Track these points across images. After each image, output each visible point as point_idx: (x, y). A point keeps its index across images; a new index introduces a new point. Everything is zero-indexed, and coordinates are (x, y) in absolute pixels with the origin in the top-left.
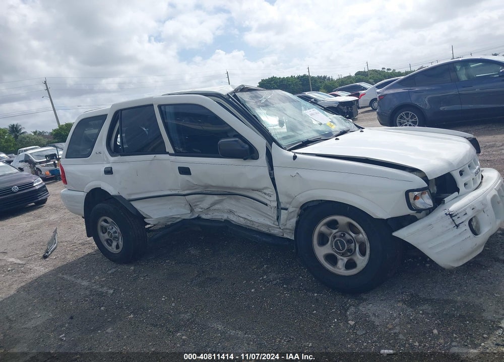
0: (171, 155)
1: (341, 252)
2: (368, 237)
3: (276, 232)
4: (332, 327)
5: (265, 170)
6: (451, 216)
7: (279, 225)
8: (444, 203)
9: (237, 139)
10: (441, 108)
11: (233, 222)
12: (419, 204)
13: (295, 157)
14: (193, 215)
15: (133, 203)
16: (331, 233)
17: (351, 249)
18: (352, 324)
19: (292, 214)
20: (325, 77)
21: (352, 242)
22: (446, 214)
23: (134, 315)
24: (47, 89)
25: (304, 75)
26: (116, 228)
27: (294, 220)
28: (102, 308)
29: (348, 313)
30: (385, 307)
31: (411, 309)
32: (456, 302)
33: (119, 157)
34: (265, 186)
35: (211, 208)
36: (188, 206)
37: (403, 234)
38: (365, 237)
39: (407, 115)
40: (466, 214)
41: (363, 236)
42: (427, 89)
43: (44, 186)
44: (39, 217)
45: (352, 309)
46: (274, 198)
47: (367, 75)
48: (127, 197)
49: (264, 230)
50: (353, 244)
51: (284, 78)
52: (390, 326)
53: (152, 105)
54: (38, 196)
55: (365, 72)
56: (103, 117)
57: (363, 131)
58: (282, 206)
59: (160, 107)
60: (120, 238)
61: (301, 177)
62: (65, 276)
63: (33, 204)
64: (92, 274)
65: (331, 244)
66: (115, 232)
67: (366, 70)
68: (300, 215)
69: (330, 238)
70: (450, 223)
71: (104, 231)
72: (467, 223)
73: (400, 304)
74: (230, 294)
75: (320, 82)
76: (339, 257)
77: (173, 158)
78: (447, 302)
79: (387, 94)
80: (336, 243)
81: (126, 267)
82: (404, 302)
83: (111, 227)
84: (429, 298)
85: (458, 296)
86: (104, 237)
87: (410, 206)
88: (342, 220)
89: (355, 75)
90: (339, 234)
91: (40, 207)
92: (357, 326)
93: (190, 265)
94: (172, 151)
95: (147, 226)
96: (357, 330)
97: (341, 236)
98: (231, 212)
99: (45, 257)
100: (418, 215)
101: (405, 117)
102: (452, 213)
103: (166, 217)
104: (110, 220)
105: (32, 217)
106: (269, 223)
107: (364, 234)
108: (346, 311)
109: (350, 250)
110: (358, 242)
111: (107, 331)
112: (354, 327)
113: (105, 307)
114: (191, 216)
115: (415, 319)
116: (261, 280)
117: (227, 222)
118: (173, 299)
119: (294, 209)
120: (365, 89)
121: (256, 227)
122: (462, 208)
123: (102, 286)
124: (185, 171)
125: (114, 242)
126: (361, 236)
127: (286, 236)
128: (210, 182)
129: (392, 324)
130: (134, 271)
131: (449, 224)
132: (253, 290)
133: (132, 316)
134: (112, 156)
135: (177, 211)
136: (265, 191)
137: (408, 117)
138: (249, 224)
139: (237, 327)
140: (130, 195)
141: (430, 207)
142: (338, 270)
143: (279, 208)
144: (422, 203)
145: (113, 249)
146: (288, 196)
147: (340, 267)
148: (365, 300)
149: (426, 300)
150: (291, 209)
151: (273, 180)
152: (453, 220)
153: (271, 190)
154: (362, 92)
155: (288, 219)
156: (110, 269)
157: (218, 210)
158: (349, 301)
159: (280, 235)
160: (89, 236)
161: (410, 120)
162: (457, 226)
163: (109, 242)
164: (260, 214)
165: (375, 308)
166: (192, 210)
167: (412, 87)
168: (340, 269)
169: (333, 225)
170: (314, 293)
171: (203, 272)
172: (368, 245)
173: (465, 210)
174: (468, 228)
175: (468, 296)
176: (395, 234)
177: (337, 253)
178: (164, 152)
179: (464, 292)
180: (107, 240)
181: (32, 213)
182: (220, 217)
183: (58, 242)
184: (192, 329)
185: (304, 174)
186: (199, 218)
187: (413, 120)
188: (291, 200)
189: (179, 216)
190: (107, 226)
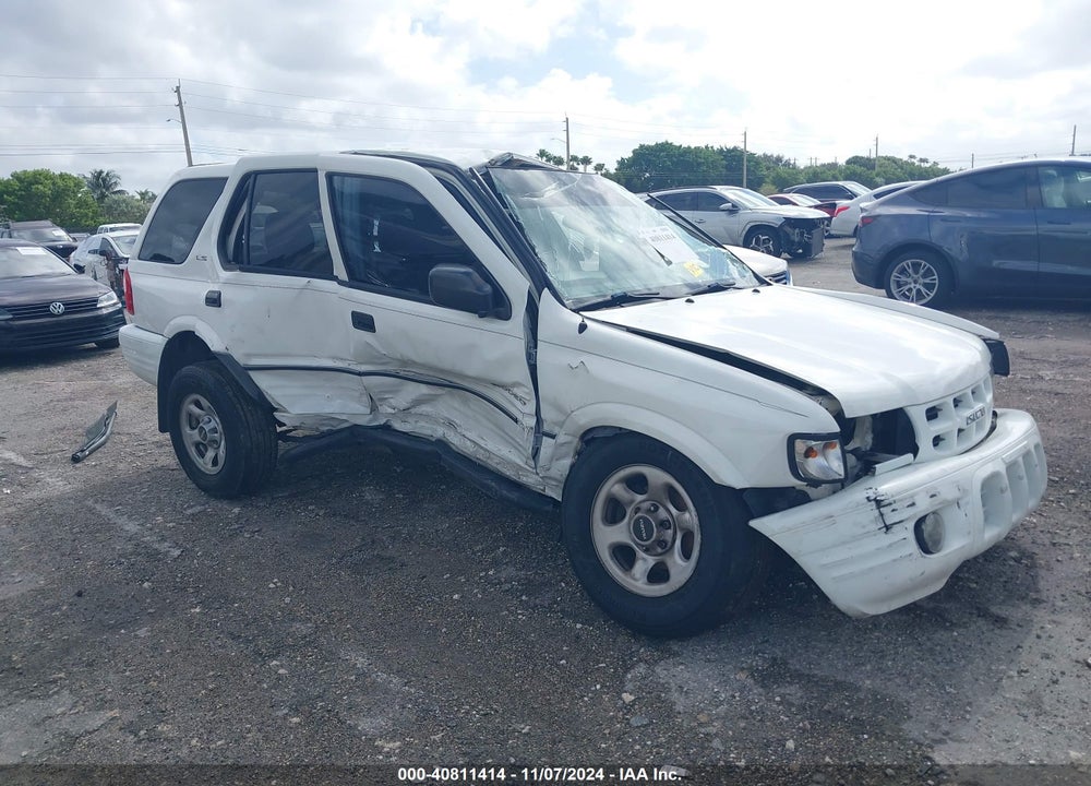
0: (341, 283)
1: (643, 543)
2: (699, 519)
3: (530, 480)
4: (586, 699)
5: (519, 346)
6: (879, 503)
7: (536, 468)
8: (874, 474)
9: (471, 270)
10: (995, 263)
11: (454, 448)
12: (814, 466)
13: (583, 328)
14: (375, 419)
15: (253, 374)
16: (632, 502)
17: (665, 542)
18: (627, 701)
19: (564, 449)
20: (779, 159)
21: (669, 528)
22: (868, 498)
23: (203, 608)
24: (180, 105)
25: (735, 149)
26: (215, 423)
27: (567, 462)
28: (146, 585)
29: (629, 676)
30: (709, 677)
31: (761, 690)
32: (858, 689)
33: (238, 272)
34: (515, 380)
35: (413, 411)
36: (366, 399)
37: (770, 526)
38: (696, 520)
39: (916, 267)
40: (913, 504)
41: (690, 517)
42: (969, 215)
43: (120, 311)
44: (96, 375)
45: (641, 669)
46: (531, 407)
47: (873, 168)
48: (242, 361)
49: (509, 473)
50: (670, 532)
51: (689, 148)
52: (703, 718)
53: (315, 171)
54: (102, 330)
55: (869, 159)
56: (220, 182)
57: (758, 291)
58: (546, 428)
59: (330, 176)
60: (223, 443)
61: (588, 372)
62: (98, 507)
63: (94, 345)
64: (153, 509)
65: (629, 523)
66: (214, 430)
67: (873, 156)
68: (579, 453)
69: (629, 511)
70: (872, 518)
71: (194, 423)
72: (911, 525)
73: (742, 676)
74: (408, 598)
75: (768, 168)
76: (640, 553)
77: (345, 290)
78: (839, 686)
79: (879, 216)
80: (637, 523)
81: (225, 505)
82: (752, 672)
83: (206, 419)
84: (807, 672)
85: (868, 677)
86: (191, 436)
87: (794, 468)
88: (657, 476)
89: (848, 162)
90: (646, 505)
91: (103, 355)
92: (636, 707)
93: (352, 522)
94: (344, 276)
95: (279, 429)
96: (634, 714)
97: (649, 511)
98: (451, 424)
99: (75, 460)
100: (811, 491)
101: (910, 271)
102: (882, 498)
103: (317, 415)
104: (205, 402)
105: (80, 374)
106: (518, 461)
107: (694, 513)
108: (627, 670)
109: (661, 543)
110: (682, 529)
111: (138, 633)
112: (629, 708)
113: (153, 582)
114: (371, 421)
115: (762, 711)
116: (481, 578)
117: (442, 444)
118: (291, 588)
119: (569, 438)
120: (852, 196)
121: (493, 463)
122: (907, 490)
123: (164, 539)
124: (363, 322)
125: (209, 449)
126: (687, 515)
127: (549, 492)
128: (411, 354)
129: (709, 715)
130: (238, 517)
131: (872, 521)
132: (456, 597)
133: (198, 610)
134: (225, 269)
135: (343, 405)
136: (515, 390)
137: (916, 272)
138: (481, 455)
139: (395, 667)
140: (249, 356)
141: (838, 477)
142: (632, 581)
143: (539, 431)
144: (822, 468)
145: (205, 464)
146: (559, 408)
147: (638, 576)
148: (676, 654)
149: (798, 676)
150: (562, 438)
151: (533, 369)
152: (882, 515)
153: (527, 391)
154: (842, 203)
155: (555, 458)
156: (192, 507)
157: (427, 416)
158: (642, 650)
159: (539, 488)
160: (162, 429)
161: (921, 281)
162: (888, 528)
163: (201, 449)
164: (502, 437)
165: (687, 675)
166: (374, 409)
167: (937, 206)
168: (635, 580)
169: (638, 484)
170: (576, 622)
171: (373, 542)
172: (698, 539)
173: (912, 497)
174: (911, 535)
175: (889, 680)
176: (754, 523)
177: (637, 544)
178: (329, 275)
179: (883, 672)
180: (197, 445)
181: (84, 364)
182: (429, 432)
183: (112, 433)
184: (304, 656)
185: (596, 366)
186: (387, 428)
187: (927, 281)
188: (561, 418)
189: (344, 417)
190: (200, 416)
